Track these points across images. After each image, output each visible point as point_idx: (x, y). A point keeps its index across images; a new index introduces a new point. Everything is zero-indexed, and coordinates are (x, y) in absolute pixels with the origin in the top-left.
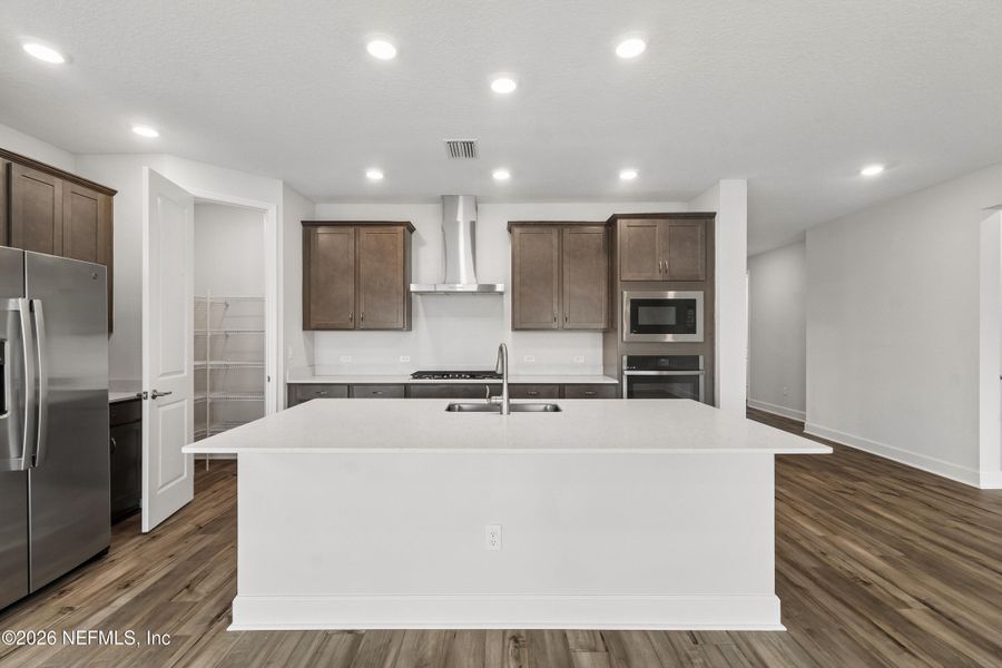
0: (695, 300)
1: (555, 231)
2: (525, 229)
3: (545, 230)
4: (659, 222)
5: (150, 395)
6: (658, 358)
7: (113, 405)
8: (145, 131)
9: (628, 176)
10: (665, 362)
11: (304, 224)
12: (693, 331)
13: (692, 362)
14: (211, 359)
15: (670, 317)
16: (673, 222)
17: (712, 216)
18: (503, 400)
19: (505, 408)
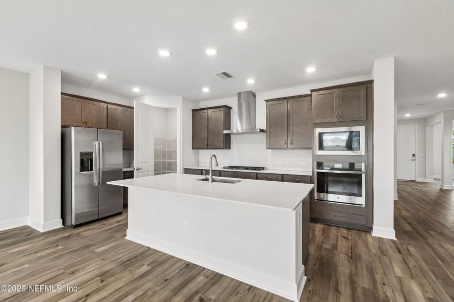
0: (359, 131)
1: (285, 102)
3: (281, 102)
4: (335, 90)
5: (136, 169)
7: (124, 172)
8: (136, 90)
9: (311, 70)
11: (193, 110)
14: (168, 159)
16: (345, 89)
18: (209, 177)
19: (210, 180)
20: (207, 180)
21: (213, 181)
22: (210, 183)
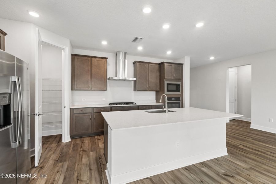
0: (179, 84)
1: (147, 65)
2: (140, 63)
3: (145, 64)
4: (173, 65)
6: (172, 98)
9: (169, 53)
10: (173, 99)
11: (72, 55)
12: (179, 91)
13: (178, 99)
15: (174, 88)
16: (175, 65)
17: (183, 64)
19: (167, 111)
20: (165, 112)
21: (169, 111)
22: (167, 114)
